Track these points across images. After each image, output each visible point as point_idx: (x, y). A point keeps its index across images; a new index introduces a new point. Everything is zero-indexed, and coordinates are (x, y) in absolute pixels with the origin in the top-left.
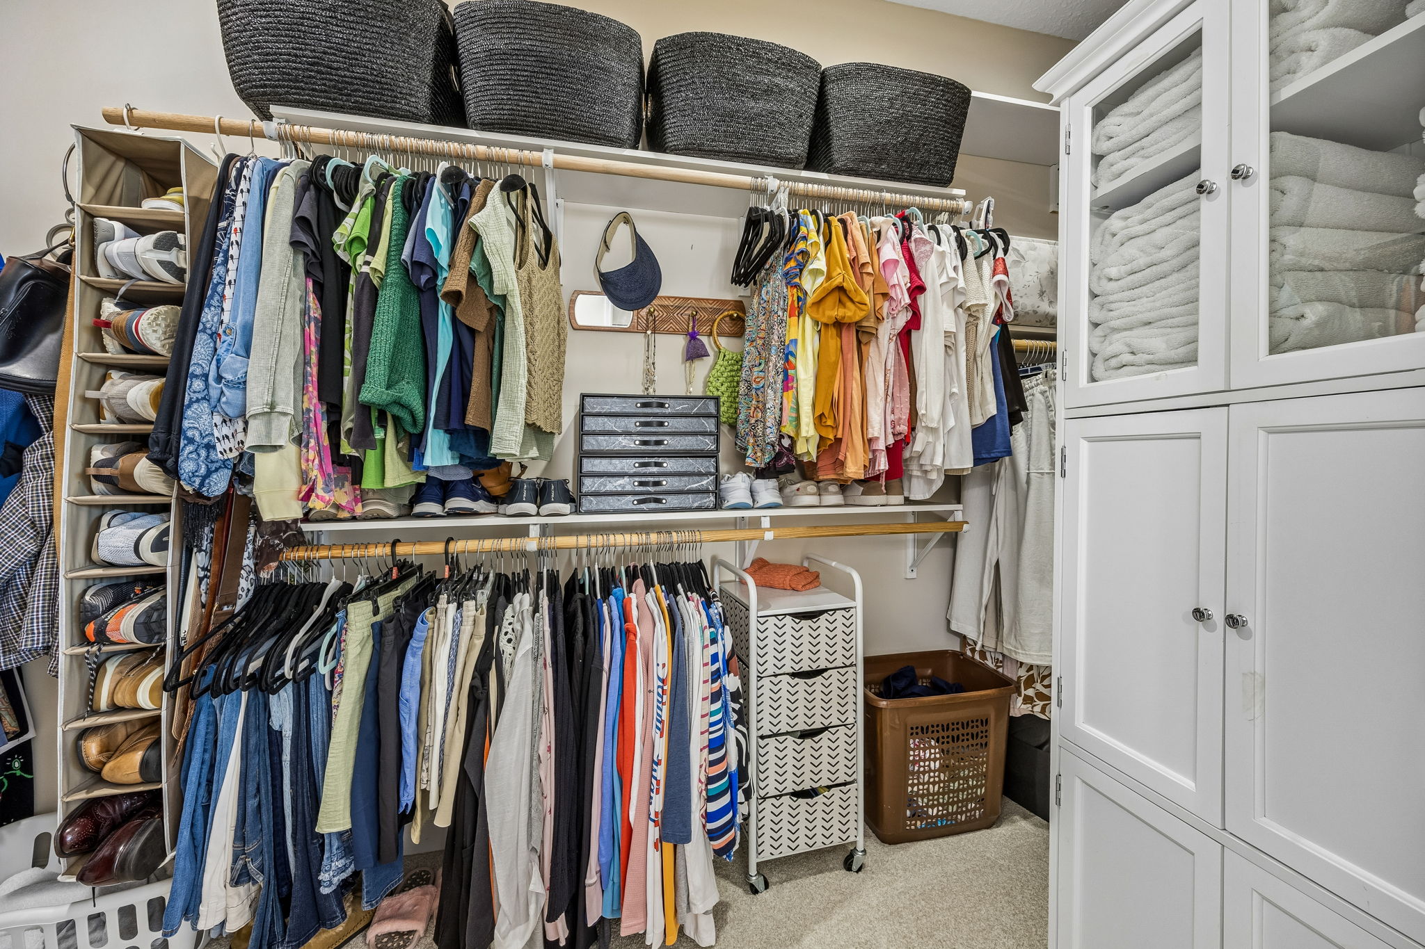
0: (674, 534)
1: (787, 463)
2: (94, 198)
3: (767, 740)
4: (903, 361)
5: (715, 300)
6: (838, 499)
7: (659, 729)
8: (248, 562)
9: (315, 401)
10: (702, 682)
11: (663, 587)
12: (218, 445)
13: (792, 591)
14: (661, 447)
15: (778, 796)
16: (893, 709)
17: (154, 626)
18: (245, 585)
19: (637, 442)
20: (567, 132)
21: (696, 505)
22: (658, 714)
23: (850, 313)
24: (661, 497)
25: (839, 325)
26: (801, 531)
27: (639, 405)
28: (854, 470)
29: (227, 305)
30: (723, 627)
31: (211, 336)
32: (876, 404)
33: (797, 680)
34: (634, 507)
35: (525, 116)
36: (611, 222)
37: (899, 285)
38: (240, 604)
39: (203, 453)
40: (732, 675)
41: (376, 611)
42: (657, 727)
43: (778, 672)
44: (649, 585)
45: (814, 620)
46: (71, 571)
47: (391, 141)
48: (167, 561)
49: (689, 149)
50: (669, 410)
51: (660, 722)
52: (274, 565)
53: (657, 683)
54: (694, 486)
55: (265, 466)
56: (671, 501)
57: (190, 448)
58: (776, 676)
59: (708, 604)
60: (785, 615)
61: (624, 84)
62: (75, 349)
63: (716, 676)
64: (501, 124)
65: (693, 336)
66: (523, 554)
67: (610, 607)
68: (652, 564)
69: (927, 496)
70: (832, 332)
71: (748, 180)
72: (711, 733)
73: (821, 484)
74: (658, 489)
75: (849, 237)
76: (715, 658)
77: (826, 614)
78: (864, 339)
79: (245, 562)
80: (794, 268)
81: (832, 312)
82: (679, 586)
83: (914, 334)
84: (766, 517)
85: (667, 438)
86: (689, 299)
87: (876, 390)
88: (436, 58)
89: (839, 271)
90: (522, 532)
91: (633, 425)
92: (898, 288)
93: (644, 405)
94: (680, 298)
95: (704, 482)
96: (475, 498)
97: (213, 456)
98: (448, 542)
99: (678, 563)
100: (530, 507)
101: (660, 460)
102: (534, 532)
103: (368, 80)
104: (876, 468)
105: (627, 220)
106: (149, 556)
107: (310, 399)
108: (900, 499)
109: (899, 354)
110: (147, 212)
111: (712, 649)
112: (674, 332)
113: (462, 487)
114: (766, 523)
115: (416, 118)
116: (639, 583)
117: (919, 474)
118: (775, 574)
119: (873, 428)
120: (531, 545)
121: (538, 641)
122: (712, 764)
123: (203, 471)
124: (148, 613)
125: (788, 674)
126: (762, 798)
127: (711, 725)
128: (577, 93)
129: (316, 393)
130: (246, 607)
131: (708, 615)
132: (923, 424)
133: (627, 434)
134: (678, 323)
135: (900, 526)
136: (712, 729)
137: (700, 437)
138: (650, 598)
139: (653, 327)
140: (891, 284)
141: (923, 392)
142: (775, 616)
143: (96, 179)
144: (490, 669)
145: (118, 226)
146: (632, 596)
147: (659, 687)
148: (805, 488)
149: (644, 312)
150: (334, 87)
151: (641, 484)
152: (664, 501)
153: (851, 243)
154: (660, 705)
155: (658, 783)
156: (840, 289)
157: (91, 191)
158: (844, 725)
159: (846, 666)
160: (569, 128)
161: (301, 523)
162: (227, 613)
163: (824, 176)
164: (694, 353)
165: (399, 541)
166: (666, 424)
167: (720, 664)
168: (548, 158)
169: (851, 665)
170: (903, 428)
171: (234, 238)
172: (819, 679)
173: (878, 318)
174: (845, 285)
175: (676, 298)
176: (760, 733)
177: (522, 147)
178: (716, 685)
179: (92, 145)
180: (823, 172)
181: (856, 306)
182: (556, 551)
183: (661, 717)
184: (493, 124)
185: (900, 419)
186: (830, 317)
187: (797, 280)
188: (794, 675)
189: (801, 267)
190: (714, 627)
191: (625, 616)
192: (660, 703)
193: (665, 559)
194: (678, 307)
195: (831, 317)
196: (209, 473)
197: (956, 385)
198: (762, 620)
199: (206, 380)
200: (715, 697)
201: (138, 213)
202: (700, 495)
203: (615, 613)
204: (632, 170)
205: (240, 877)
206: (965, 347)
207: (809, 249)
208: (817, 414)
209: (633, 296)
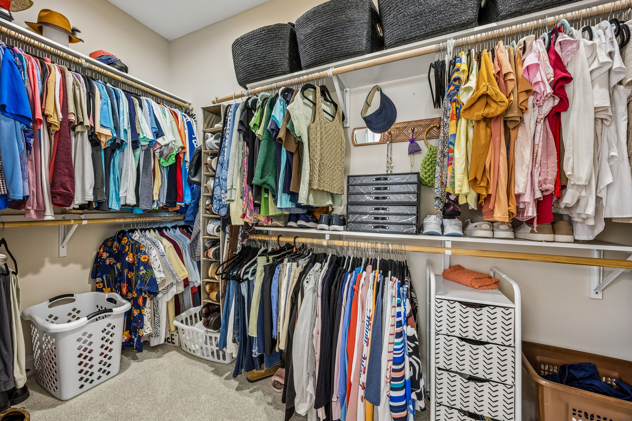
0: (390, 245)
1: (453, 210)
2: (207, 127)
3: (441, 372)
4: (551, 136)
5: (427, 120)
6: (510, 234)
7: (366, 342)
8: (240, 238)
9: (246, 184)
10: (390, 325)
11: (381, 271)
12: (223, 199)
13: (472, 288)
14: (386, 200)
15: (450, 407)
16: (552, 389)
17: (217, 255)
18: (239, 245)
19: (374, 198)
20: (337, 57)
21: (405, 231)
22: (366, 334)
23: (494, 110)
24: (386, 225)
25: (487, 120)
26: (473, 252)
27: (374, 179)
28: (499, 216)
29: (225, 155)
30: (406, 299)
31: (221, 165)
32: (522, 170)
33: (463, 343)
34: (372, 230)
35: (320, 57)
36: (370, 92)
37: (542, 81)
38: (238, 251)
39: (218, 202)
40: (409, 326)
41: (268, 261)
42: (365, 341)
43: (450, 334)
44: (374, 268)
45: (478, 309)
46: (203, 236)
47: (277, 85)
48: (220, 235)
49: (398, 42)
50: (390, 181)
51: (367, 338)
52: (246, 240)
53: (366, 319)
54: (404, 221)
55: (233, 206)
56: (393, 228)
57: (215, 201)
58: (449, 336)
59: (402, 284)
60: (455, 301)
61: (362, 24)
62: (202, 172)
63: (399, 324)
64: (313, 64)
65: (412, 141)
66: (321, 246)
67: (352, 276)
68: (378, 259)
69: (591, 238)
70: (483, 125)
71: (433, 47)
72: (394, 354)
73: (495, 224)
74: (384, 221)
75: (496, 59)
76: (399, 315)
77: (487, 307)
78: (511, 126)
79: (239, 238)
80: (454, 90)
81: (479, 112)
82: (390, 272)
83: (563, 115)
84: (448, 241)
85: (390, 195)
86: (411, 122)
87: (523, 160)
88: (290, 46)
89: (484, 84)
90: (322, 236)
91: (372, 189)
92: (541, 83)
93: (377, 179)
94: (406, 122)
95: (410, 219)
96: (308, 221)
97: (221, 203)
98: (295, 238)
99: (392, 260)
100: (325, 226)
101: (385, 207)
102: (327, 237)
103: (269, 65)
104: (525, 215)
105: (379, 89)
106: (216, 234)
107: (245, 183)
108: (569, 238)
109: (547, 132)
110: (216, 129)
111: (398, 309)
112: (403, 141)
113: (302, 216)
114: (448, 245)
115: (284, 73)
116: (370, 267)
117: (580, 220)
118: (462, 276)
119: (518, 187)
120: (325, 243)
121: (316, 284)
122: (394, 371)
123: (218, 208)
124: (216, 250)
125: (457, 337)
126: (438, 403)
127: (395, 350)
128: (339, 38)
129: (246, 182)
130: (239, 253)
131: (399, 291)
132: (572, 183)
133: (369, 194)
134: (405, 135)
135: (564, 258)
136: (395, 352)
137: (407, 195)
138: (371, 275)
139: (392, 140)
140: (533, 82)
141: (570, 158)
142: (448, 300)
143: (207, 122)
144: (299, 292)
145: (209, 134)
146: (364, 273)
147: (367, 320)
148: (481, 225)
149: (386, 133)
150: (261, 71)
151: (375, 218)
152: (387, 228)
153: (496, 62)
154: (367, 330)
155: (365, 368)
156: (485, 96)
157: (206, 125)
158: (504, 384)
159: (505, 346)
160: (338, 55)
161: (255, 226)
162: (234, 254)
163: (494, 25)
164: (414, 150)
165: (281, 236)
166: (388, 188)
167: (402, 318)
168: (330, 72)
169: (509, 346)
170: (550, 186)
171: (227, 132)
172: (481, 347)
173: (522, 110)
174: (488, 92)
175: (404, 123)
176: (438, 365)
177: (319, 71)
178: (399, 330)
179: (206, 112)
180: (494, 22)
181: (498, 105)
182: (335, 247)
183: (367, 336)
184: (309, 65)
185: (546, 179)
186: (477, 116)
187: (455, 97)
188: (462, 339)
189: (457, 88)
190: (400, 298)
191: (356, 282)
192: (367, 329)
193: (387, 257)
194: (405, 127)
195: (479, 116)
196: (220, 208)
197: (616, 149)
198: (439, 301)
199: (219, 179)
200: (399, 335)
201: (213, 129)
202: (407, 226)
203: (352, 279)
204: (367, 64)
205: (234, 341)
206: (626, 117)
207: (460, 76)
208: (472, 178)
209: (380, 126)
